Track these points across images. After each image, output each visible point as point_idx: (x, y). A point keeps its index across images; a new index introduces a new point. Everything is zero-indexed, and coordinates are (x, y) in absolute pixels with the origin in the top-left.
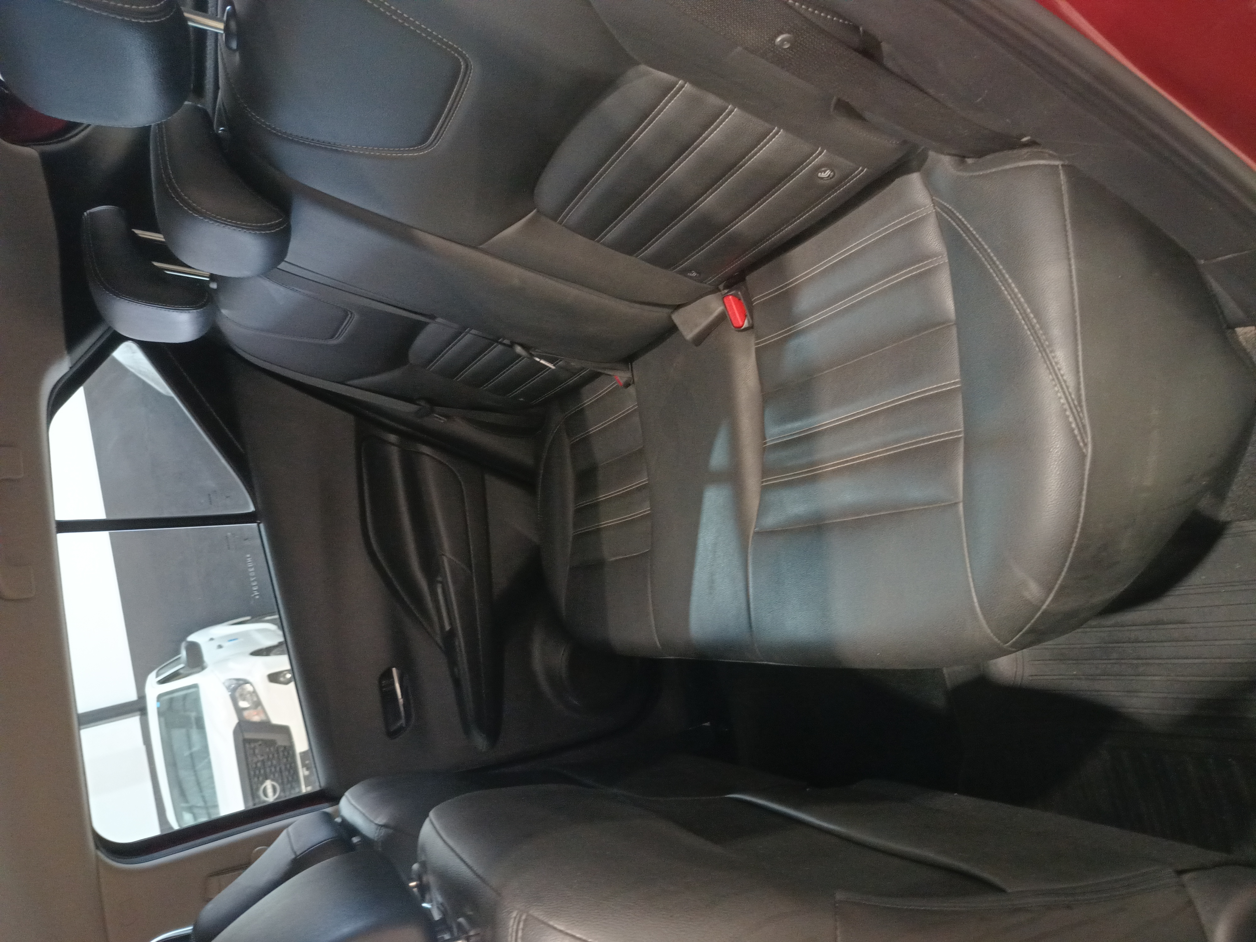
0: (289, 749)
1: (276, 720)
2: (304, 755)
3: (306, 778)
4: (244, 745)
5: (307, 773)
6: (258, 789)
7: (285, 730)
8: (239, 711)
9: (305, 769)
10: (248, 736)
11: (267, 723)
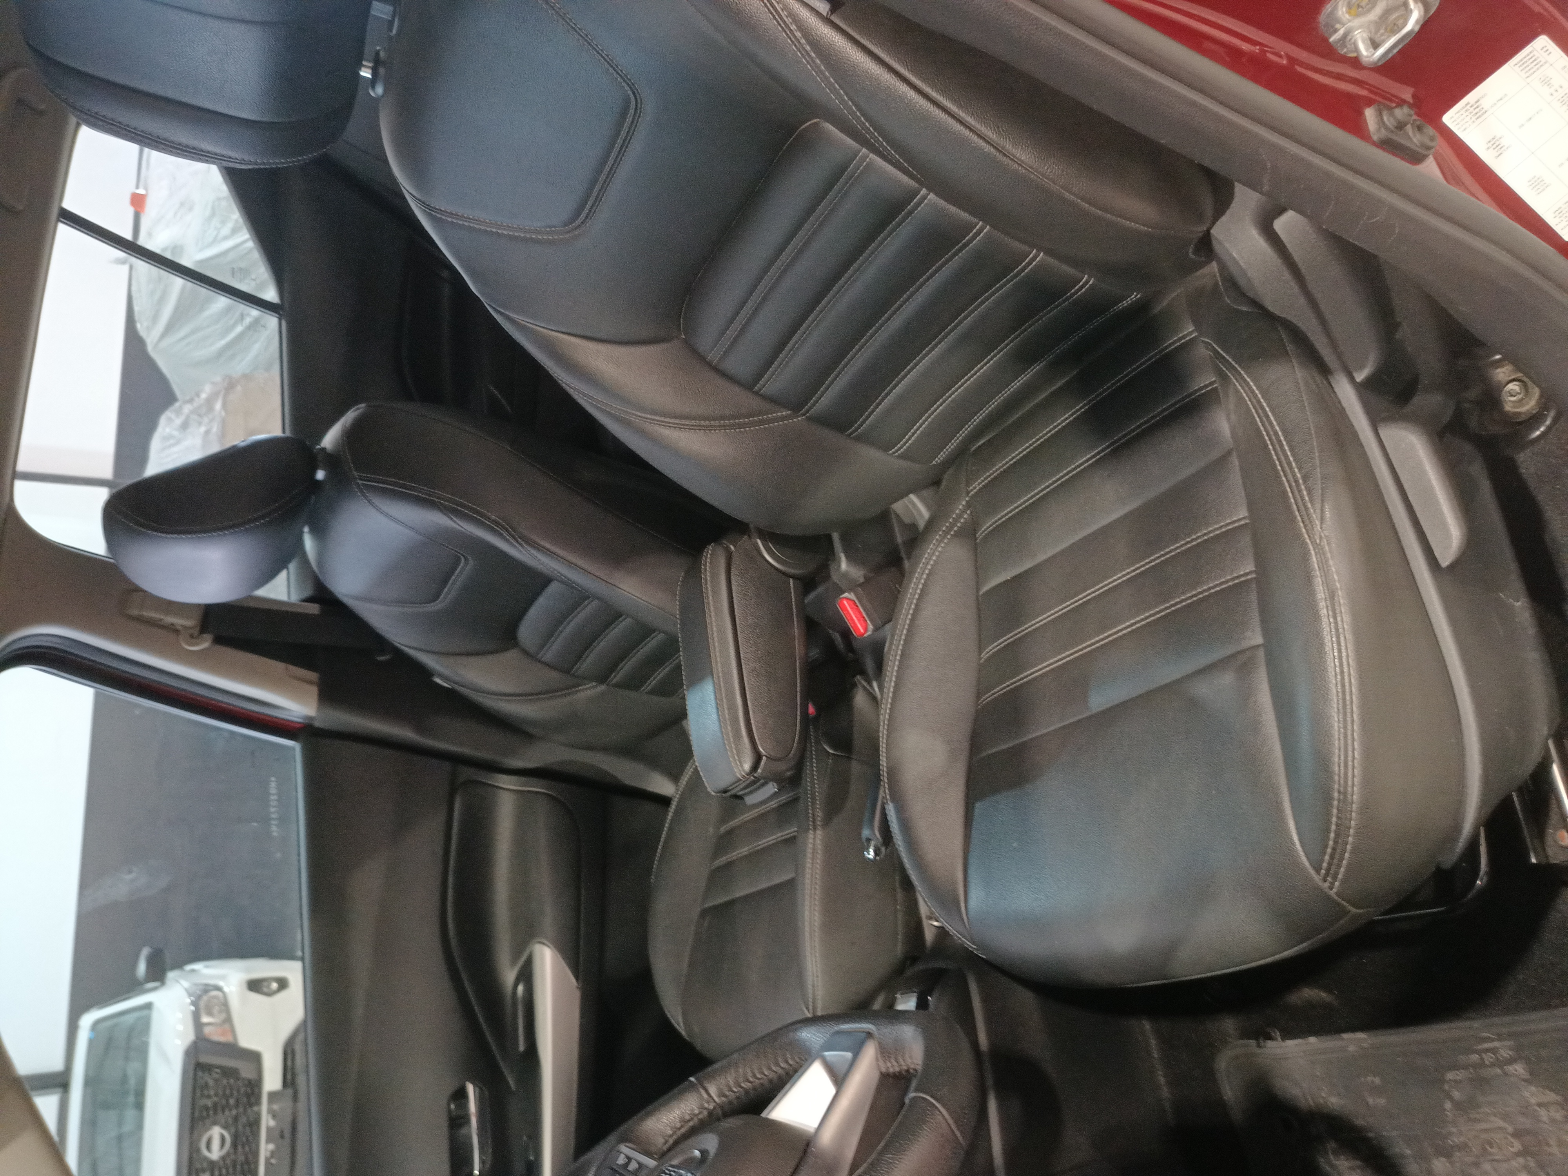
0: (254, 1086)
1: (246, 1042)
2: (273, 1096)
3: (269, 1130)
4: (195, 1070)
5: (272, 1123)
6: (199, 1140)
7: (255, 1058)
8: (198, 1025)
9: (270, 1116)
10: (205, 1059)
11: (234, 1045)
